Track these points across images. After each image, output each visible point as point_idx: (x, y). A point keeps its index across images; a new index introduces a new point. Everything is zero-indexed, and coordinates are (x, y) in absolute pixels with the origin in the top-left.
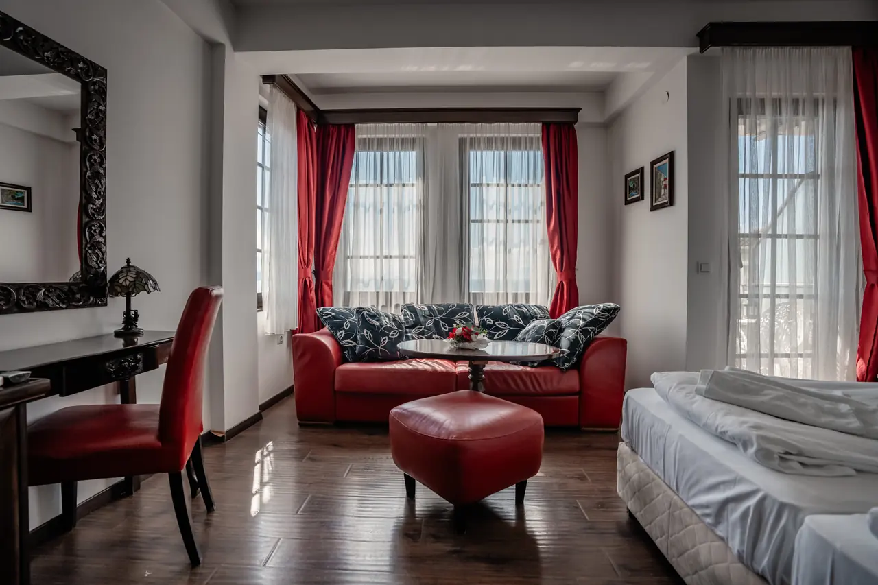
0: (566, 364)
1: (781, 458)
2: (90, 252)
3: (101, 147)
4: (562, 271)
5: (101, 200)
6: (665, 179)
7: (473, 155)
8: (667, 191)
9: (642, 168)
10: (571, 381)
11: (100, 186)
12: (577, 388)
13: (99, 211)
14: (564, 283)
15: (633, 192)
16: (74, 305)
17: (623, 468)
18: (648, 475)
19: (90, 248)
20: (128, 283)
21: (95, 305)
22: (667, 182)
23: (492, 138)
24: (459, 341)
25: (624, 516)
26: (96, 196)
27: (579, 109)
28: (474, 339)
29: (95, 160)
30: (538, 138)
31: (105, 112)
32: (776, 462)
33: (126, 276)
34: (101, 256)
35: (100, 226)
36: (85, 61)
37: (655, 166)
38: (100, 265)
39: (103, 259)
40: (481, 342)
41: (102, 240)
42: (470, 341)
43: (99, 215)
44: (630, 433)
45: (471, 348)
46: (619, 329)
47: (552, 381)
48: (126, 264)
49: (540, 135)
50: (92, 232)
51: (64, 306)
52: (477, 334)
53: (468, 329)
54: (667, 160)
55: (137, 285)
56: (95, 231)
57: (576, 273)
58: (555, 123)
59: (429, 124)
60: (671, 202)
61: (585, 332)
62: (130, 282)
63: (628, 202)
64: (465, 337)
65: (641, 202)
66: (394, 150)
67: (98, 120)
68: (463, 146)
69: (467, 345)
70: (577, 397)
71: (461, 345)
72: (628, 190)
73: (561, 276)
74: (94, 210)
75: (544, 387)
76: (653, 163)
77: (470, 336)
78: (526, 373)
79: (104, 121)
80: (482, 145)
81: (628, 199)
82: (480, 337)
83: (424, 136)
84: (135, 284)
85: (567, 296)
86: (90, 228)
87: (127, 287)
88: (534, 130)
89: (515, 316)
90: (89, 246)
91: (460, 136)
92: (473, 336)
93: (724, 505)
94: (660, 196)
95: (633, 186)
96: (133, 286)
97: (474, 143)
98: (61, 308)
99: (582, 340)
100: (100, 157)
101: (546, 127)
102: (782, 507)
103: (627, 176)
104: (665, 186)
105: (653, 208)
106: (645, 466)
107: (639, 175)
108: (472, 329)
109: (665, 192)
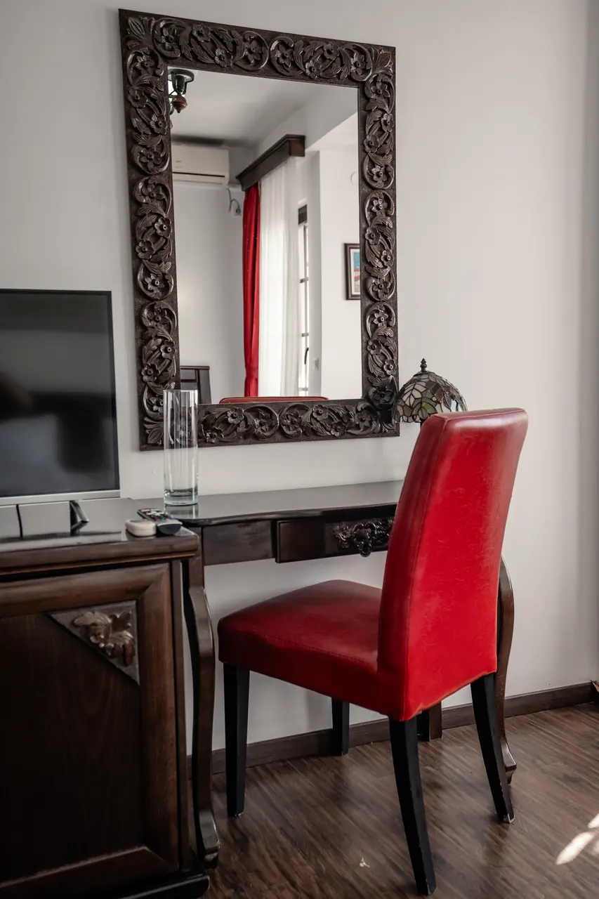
2: (372, 352)
3: (387, 182)
5: (388, 270)
11: (387, 247)
13: (386, 287)
16: (350, 434)
19: (372, 348)
20: (412, 400)
21: (382, 434)
26: (380, 265)
29: (378, 208)
31: (392, 123)
33: (412, 390)
34: (389, 358)
35: (388, 311)
36: (360, 49)
38: (388, 372)
39: (392, 362)
41: (389, 332)
43: (385, 293)
48: (420, 369)
50: (376, 321)
51: (337, 434)
55: (424, 404)
56: (379, 321)
62: (415, 399)
67: (380, 141)
74: (379, 287)
79: (392, 137)
84: (421, 403)
86: (373, 316)
87: (411, 408)
90: (370, 343)
96: (418, 406)
98: (334, 437)
100: (387, 199)
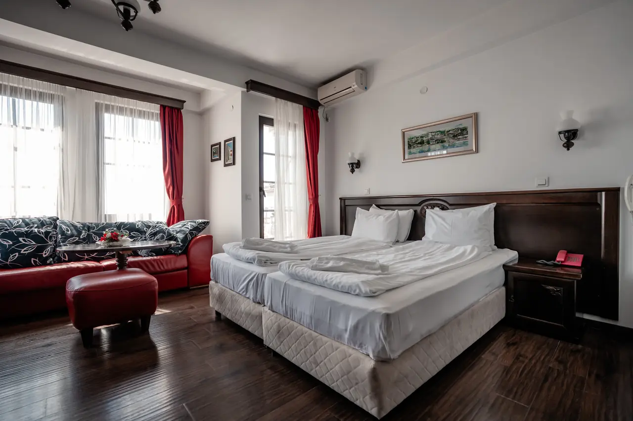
0: (179, 251)
1: (265, 262)
4: (173, 199)
6: (231, 151)
7: (107, 117)
8: (232, 157)
9: (220, 143)
10: (182, 262)
12: (186, 265)
14: (175, 207)
15: (216, 155)
17: (212, 292)
18: (222, 289)
22: (232, 153)
23: (123, 107)
24: (109, 242)
25: (214, 315)
27: (185, 102)
28: (120, 240)
30: (158, 113)
32: (263, 264)
37: (226, 143)
40: (125, 241)
42: (117, 240)
44: (214, 274)
45: (118, 245)
46: (209, 231)
47: (171, 262)
49: (159, 112)
52: (122, 236)
53: (116, 234)
54: (232, 141)
57: (183, 200)
58: (169, 107)
59: (67, 87)
60: (234, 163)
61: (191, 233)
63: (212, 161)
64: (114, 238)
65: (219, 161)
66: (30, 99)
68: (99, 109)
69: (115, 243)
70: (186, 271)
71: (111, 244)
72: (213, 154)
73: (173, 202)
75: (166, 267)
76: (225, 141)
77: (117, 238)
78: (154, 260)
80: (115, 111)
81: (213, 158)
82: (124, 238)
83: (62, 94)
85: (177, 214)
88: (155, 108)
89: (145, 228)
91: (96, 101)
92: (119, 238)
93: (248, 284)
94: (229, 159)
95: (216, 152)
97: (108, 108)
99: (189, 237)
101: (163, 108)
102: (263, 275)
103: (212, 146)
104: (231, 154)
105: (226, 165)
106: (222, 286)
107: (218, 146)
108: (119, 233)
109: (231, 157)
